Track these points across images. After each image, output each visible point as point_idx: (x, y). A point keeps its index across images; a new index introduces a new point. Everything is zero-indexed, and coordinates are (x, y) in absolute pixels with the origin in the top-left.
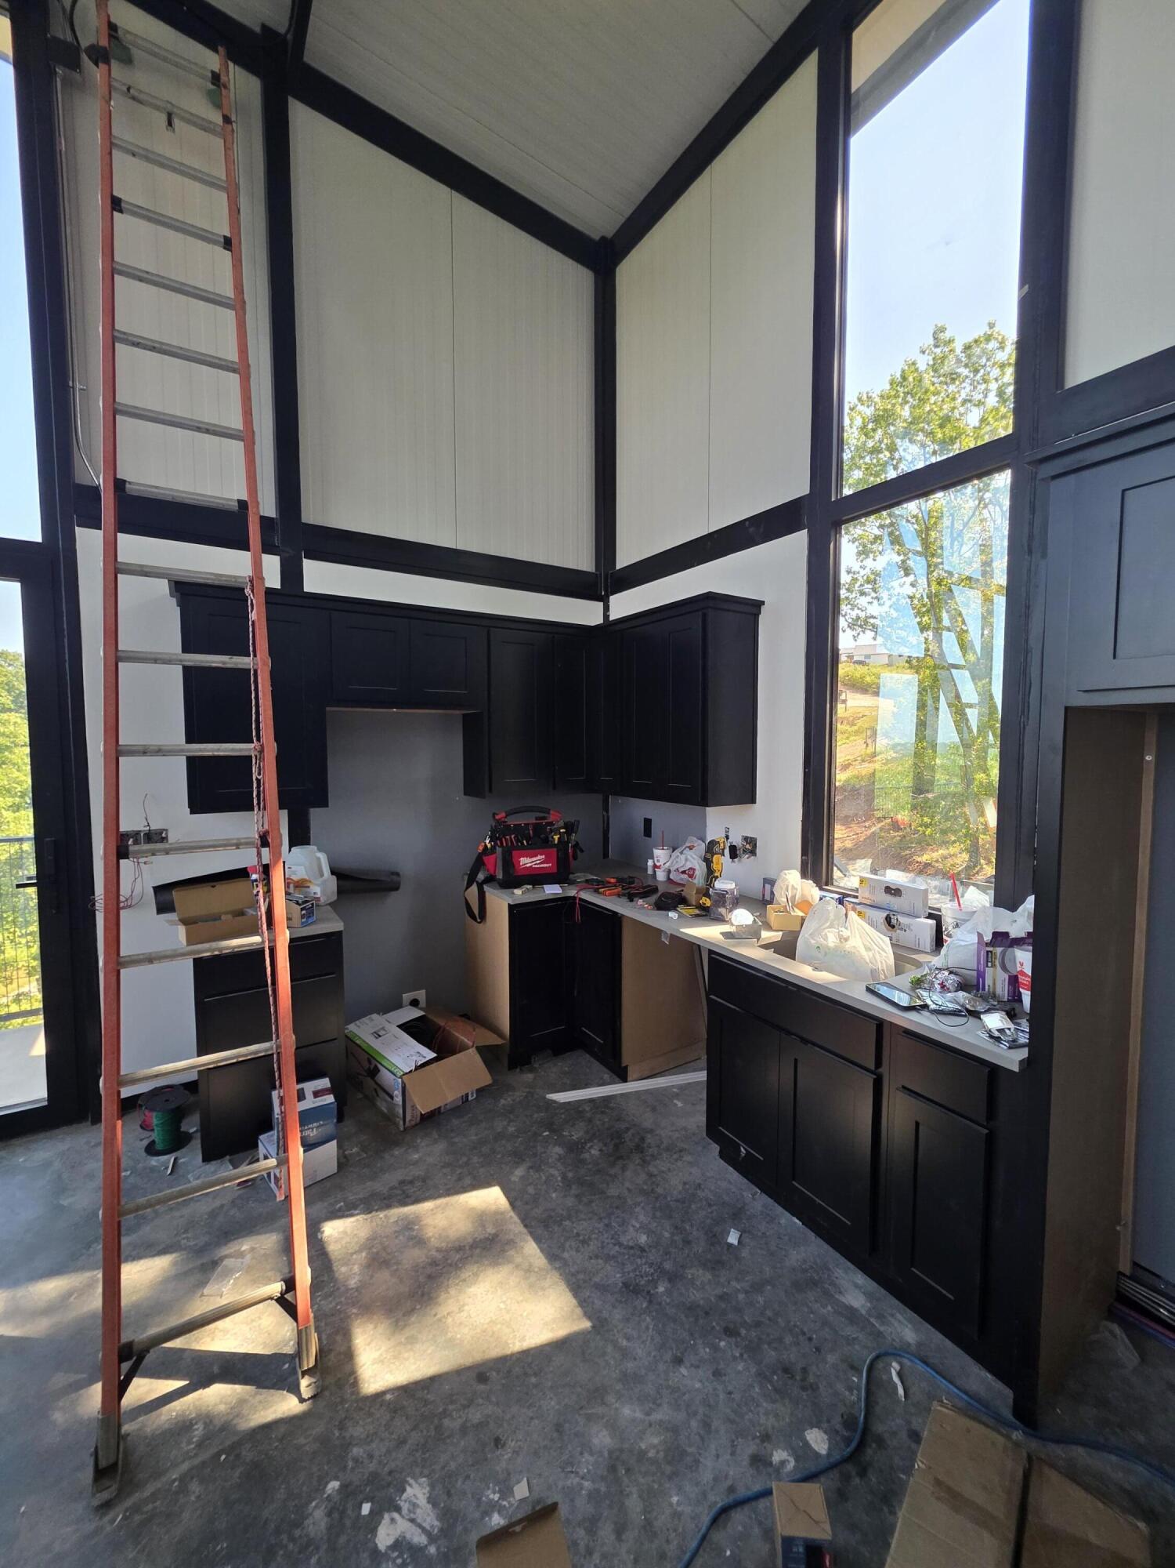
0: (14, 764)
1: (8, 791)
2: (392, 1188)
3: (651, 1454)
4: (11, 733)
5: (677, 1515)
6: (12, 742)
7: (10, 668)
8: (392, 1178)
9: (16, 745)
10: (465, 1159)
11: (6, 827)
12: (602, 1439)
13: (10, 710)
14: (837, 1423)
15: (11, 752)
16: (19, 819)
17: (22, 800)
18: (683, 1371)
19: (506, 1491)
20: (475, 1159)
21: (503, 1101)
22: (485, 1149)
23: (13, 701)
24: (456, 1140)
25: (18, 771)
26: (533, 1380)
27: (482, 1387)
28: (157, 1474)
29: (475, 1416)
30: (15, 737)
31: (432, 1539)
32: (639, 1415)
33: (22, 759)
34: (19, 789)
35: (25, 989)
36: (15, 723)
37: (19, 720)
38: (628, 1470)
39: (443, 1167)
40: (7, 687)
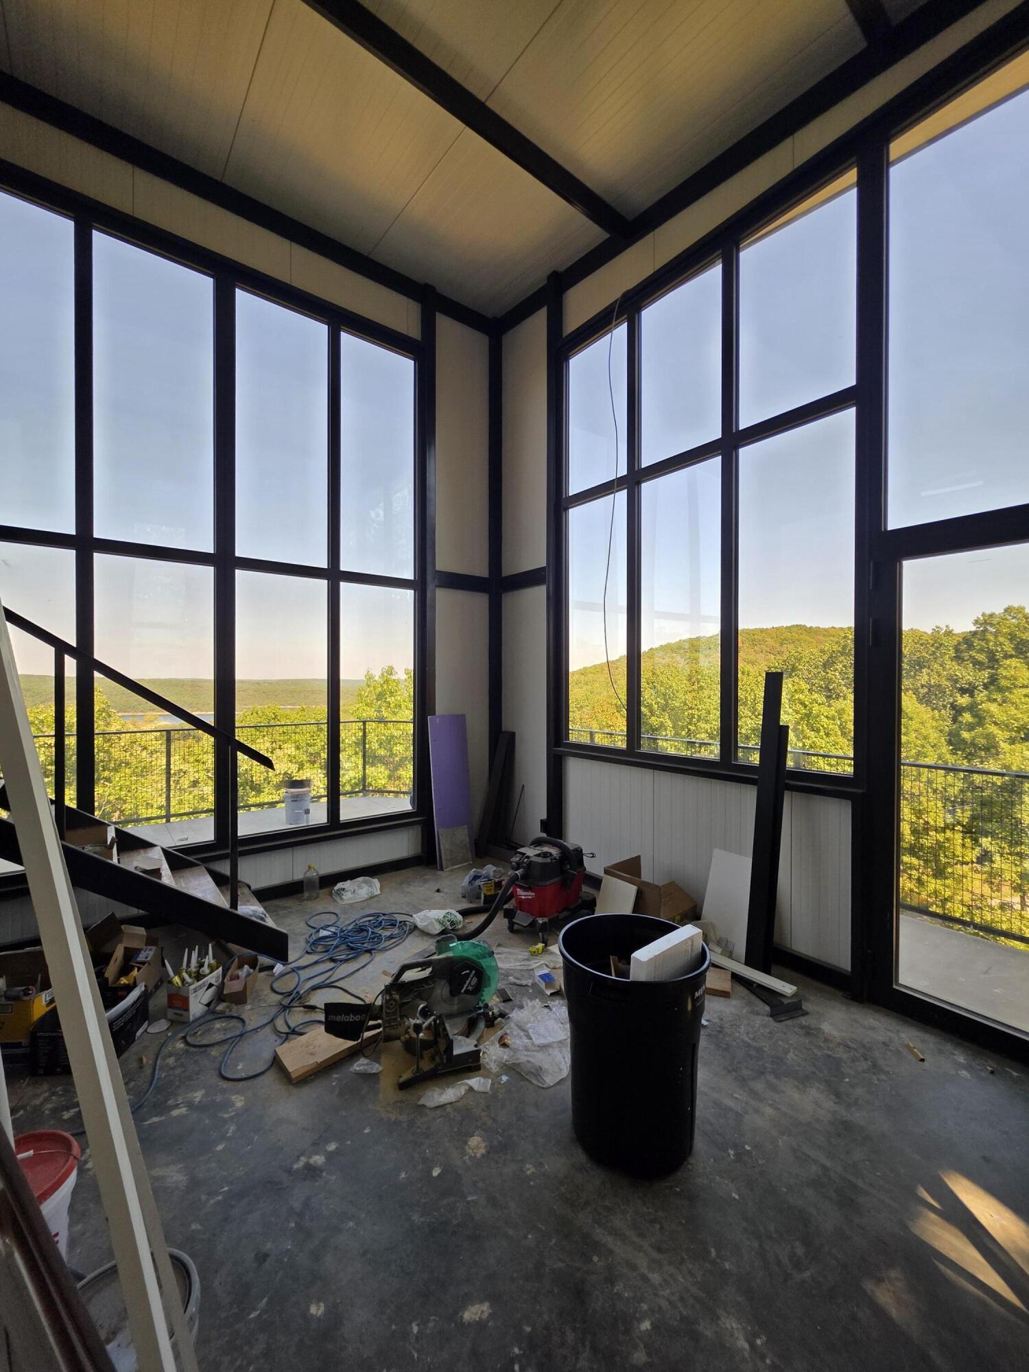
0: (1013, 703)
1: (1007, 726)
4: (1012, 676)
6: (1012, 684)
7: (1013, 621)
9: (1016, 687)
11: (1003, 757)
13: (1011, 656)
15: (1010, 693)
16: (1014, 751)
17: (1017, 735)
23: (1013, 649)
25: (1016, 709)
30: (1015, 679)
33: (1020, 699)
34: (1016, 725)
35: (1008, 900)
36: (1015, 668)
37: (1018, 665)
40: (1009, 637)
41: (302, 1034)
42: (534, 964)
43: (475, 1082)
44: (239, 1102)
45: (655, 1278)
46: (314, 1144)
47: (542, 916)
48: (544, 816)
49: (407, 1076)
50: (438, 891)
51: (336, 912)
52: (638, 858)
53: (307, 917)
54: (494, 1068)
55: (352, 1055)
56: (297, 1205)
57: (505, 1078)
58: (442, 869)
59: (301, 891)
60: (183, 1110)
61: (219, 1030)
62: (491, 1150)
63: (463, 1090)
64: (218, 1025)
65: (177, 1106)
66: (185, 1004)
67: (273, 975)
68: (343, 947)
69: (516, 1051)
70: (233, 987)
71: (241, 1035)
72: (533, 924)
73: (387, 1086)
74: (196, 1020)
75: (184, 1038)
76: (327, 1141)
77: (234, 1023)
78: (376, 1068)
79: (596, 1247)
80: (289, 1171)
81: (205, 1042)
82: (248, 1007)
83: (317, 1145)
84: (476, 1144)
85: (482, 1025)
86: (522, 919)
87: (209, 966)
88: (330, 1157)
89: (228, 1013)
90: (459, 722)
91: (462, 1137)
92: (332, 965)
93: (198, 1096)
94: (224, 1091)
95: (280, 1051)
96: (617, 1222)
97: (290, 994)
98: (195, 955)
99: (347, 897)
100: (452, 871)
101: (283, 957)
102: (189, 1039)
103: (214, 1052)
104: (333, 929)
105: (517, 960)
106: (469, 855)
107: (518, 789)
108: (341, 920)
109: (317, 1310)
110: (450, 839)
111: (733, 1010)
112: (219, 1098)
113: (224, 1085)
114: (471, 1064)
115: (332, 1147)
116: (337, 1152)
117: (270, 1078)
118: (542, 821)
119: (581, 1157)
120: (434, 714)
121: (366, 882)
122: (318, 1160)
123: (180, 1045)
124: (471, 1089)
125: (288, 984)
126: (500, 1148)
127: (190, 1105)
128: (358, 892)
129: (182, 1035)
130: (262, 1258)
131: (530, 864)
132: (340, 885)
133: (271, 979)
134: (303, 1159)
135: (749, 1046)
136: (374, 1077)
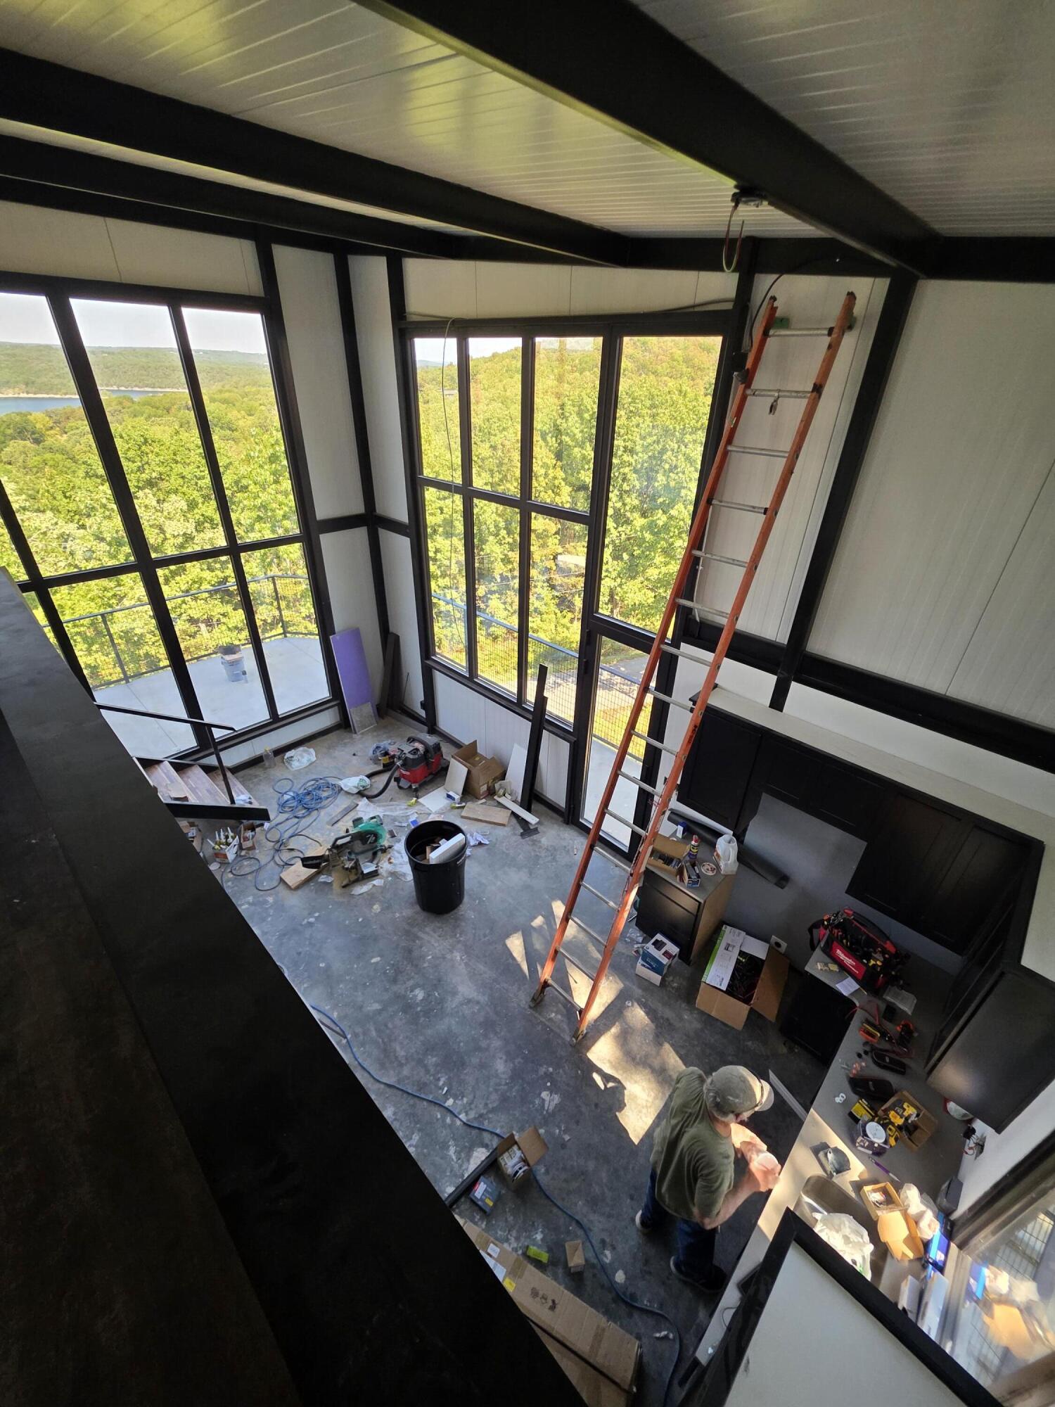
2: (662, 1018)
3: (592, 1190)
5: (576, 1204)
8: (668, 1013)
10: (696, 1043)
12: (591, 1165)
14: (631, 1290)
18: (629, 1200)
19: (565, 1132)
20: (698, 1049)
21: (750, 1043)
22: (708, 1051)
24: (706, 1032)
26: (602, 1128)
27: (593, 1106)
28: (540, 1014)
29: (583, 1109)
31: (547, 1111)
32: (604, 1181)
38: (584, 1180)
39: (686, 1035)
41: (292, 865)
42: (410, 812)
43: (377, 882)
44: (271, 900)
45: (436, 945)
46: (309, 914)
47: (415, 782)
48: (423, 699)
49: (345, 883)
50: (354, 755)
51: (291, 777)
52: (476, 741)
53: (273, 783)
54: (384, 874)
55: (318, 874)
56: (308, 936)
57: (390, 879)
58: (356, 733)
59: (263, 761)
60: (247, 906)
61: (247, 866)
62: (382, 910)
63: (371, 886)
64: (246, 863)
65: (243, 904)
66: (225, 856)
67: (264, 830)
68: (300, 807)
69: (395, 865)
70: (247, 844)
71: (260, 868)
72: (410, 787)
73: (336, 887)
74: (233, 861)
75: (231, 872)
76: (315, 912)
77: (253, 861)
78: (330, 880)
79: (418, 938)
80: (301, 925)
81: (242, 873)
82: (257, 851)
83: (310, 915)
84: (377, 908)
85: (379, 853)
86: (404, 783)
87: (232, 837)
88: (317, 918)
89: (248, 856)
90: (355, 634)
91: (371, 905)
92: (296, 820)
93: (250, 899)
94: (262, 896)
95: (283, 875)
96: (427, 929)
97: (278, 842)
98: (222, 833)
99: (296, 765)
100: (362, 734)
101: (267, 818)
102: (234, 872)
103: (250, 877)
104: (292, 794)
105: (401, 809)
106: (374, 721)
107: (405, 675)
108: (295, 784)
109: (322, 965)
110: (360, 713)
111: (505, 834)
112: (261, 899)
113: (262, 893)
114: (374, 874)
115: (317, 914)
116: (319, 916)
117: (281, 888)
118: (421, 703)
119: (418, 908)
120: (334, 633)
121: (304, 751)
122: (312, 920)
123: (231, 876)
124: (374, 885)
125: (275, 835)
126: (387, 907)
127: (249, 903)
128: (302, 758)
129: (229, 870)
130: (299, 954)
131: (406, 758)
132: (288, 754)
133: (265, 833)
134: (306, 921)
135: (504, 852)
136: (330, 884)
